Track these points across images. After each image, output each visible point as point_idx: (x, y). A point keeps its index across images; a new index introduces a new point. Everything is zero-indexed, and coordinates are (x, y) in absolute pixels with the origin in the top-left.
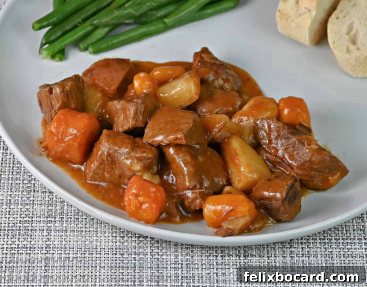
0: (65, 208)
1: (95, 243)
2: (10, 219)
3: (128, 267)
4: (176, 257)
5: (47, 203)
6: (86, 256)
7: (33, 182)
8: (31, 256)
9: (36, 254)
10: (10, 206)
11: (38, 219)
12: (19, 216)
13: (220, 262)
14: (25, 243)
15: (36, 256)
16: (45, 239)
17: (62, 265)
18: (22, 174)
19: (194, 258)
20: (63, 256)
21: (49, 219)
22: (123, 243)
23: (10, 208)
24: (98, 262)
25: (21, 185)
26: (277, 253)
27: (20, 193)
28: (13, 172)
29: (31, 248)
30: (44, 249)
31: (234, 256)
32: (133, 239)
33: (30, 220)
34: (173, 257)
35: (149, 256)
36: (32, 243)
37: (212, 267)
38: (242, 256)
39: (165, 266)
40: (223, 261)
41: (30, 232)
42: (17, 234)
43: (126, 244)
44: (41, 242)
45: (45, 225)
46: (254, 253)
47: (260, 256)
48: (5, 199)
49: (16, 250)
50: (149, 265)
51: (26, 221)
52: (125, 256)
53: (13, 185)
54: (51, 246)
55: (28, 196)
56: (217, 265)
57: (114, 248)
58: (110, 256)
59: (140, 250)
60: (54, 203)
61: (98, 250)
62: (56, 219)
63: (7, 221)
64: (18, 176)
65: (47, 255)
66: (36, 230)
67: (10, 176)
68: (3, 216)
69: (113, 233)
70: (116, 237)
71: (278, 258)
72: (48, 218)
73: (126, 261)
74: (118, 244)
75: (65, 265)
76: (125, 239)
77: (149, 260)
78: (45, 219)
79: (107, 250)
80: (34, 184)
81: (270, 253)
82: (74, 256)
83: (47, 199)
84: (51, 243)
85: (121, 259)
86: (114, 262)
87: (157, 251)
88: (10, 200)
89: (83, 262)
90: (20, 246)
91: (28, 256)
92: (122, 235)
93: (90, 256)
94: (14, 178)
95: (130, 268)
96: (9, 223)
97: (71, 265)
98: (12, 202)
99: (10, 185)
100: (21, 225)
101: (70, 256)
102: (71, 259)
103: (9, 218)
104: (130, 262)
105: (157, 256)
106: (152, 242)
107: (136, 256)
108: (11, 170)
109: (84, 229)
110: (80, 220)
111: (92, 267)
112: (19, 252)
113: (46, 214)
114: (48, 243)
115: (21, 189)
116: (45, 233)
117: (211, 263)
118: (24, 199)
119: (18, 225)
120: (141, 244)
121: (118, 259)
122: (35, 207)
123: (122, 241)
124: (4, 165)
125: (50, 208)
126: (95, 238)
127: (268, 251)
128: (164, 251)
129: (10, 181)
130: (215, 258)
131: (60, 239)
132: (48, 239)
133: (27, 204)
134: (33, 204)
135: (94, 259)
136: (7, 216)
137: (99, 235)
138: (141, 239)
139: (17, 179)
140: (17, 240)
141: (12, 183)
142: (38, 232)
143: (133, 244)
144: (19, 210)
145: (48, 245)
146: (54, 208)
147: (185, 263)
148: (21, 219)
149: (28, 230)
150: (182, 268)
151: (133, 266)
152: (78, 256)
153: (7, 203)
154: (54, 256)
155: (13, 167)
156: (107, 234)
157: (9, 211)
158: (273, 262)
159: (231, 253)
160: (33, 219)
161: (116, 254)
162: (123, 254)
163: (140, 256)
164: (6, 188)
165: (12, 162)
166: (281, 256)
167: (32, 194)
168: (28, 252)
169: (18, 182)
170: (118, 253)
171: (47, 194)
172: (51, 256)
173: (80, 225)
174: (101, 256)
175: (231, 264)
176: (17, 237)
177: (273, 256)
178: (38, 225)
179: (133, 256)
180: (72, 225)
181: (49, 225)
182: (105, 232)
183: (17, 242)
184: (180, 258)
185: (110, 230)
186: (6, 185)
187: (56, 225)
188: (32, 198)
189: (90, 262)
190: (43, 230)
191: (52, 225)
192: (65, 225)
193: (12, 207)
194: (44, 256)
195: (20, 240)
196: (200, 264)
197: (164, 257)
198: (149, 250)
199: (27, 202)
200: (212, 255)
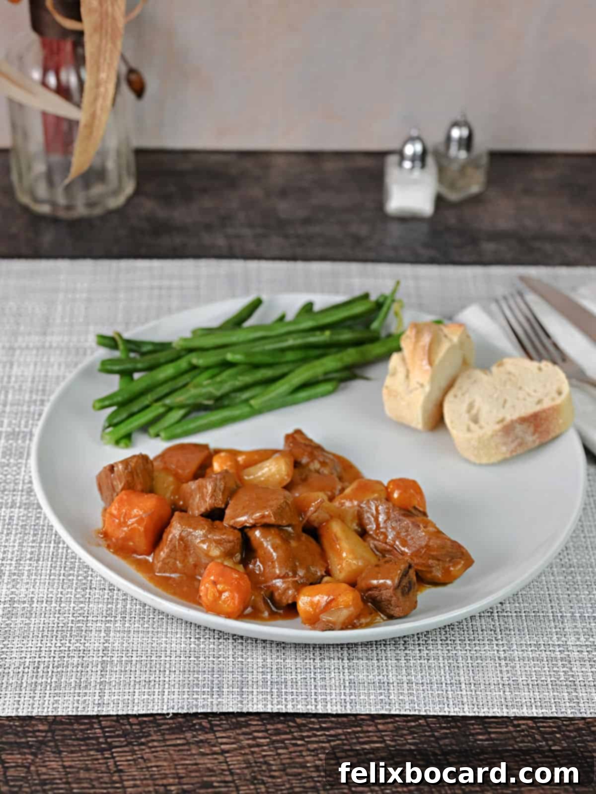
0: (129, 606)
1: (164, 645)
2: (60, 619)
3: (204, 671)
4: (265, 660)
5: (106, 601)
6: (152, 658)
7: (89, 578)
8: (85, 659)
9: (91, 658)
10: (60, 604)
11: (95, 619)
12: (71, 615)
13: (318, 666)
14: (78, 645)
15: (91, 660)
16: (102, 641)
17: (123, 669)
18: (76, 569)
19: (287, 661)
20: (124, 659)
21: (108, 619)
22: (199, 645)
23: (60, 606)
24: (168, 666)
25: (75, 582)
26: (389, 655)
27: (73, 591)
28: (65, 567)
29: (84, 650)
30: (101, 652)
31: (336, 658)
32: (212, 640)
33: (85, 619)
34: (260, 660)
35: (231, 659)
36: (86, 645)
37: (308, 670)
38: (346, 658)
39: (250, 670)
40: (322, 664)
41: (83, 633)
42: (68, 635)
43: (202, 646)
44: (97, 645)
45: (103, 625)
46: (360, 656)
47: (368, 659)
48: (54, 596)
49: (66, 653)
50: (231, 669)
51: (79, 621)
52: (201, 659)
53: (65, 581)
54: (110, 649)
55: (83, 593)
56: (315, 669)
57: (188, 651)
58: (182, 658)
59: (220, 653)
60: (114, 601)
61: (168, 653)
62: (117, 619)
63: (56, 620)
64: (71, 572)
65: (105, 659)
66: (91, 631)
67: (62, 572)
68: (51, 616)
69: (186, 633)
70: (190, 638)
71: (390, 661)
72: (106, 617)
73: (202, 665)
74: (193, 646)
75: (127, 669)
76: (202, 640)
77: (231, 663)
78: (104, 619)
79: (178, 653)
80: (91, 580)
81: (380, 655)
82: (138, 659)
83: (106, 596)
84: (110, 645)
85: (196, 662)
86: (187, 666)
87: (240, 653)
88: (61, 598)
89: (148, 666)
90: (71, 649)
91: (80, 660)
92: (197, 636)
93: (157, 659)
94: (66, 573)
95: (207, 672)
96: (58, 623)
97: (133, 669)
98: (63, 600)
99: (61, 581)
100: (73, 625)
101: (133, 659)
102: (134, 662)
103: (59, 617)
104: (207, 666)
105: (240, 659)
106: (235, 644)
107: (215, 659)
108: (63, 565)
109: (150, 630)
110: (146, 620)
111: (160, 671)
112: (71, 655)
113: (104, 613)
114: (106, 645)
115: (74, 585)
116: (103, 634)
117: (308, 666)
118: (77, 596)
119: (70, 625)
120: (220, 647)
121: (192, 662)
122: (91, 606)
123: (197, 642)
124: (54, 559)
125: (110, 606)
126: (164, 639)
127: (377, 654)
128: (249, 653)
129: (62, 577)
130: (312, 661)
131: (121, 641)
132: (106, 640)
133: (82, 602)
134: (89, 602)
135: (162, 662)
136: (57, 615)
137: (169, 635)
138: (220, 641)
139: (70, 575)
140: (67, 642)
141: (63, 580)
142: (93, 633)
143: (212, 646)
144: (71, 609)
145: (105, 647)
146: (114, 607)
147: (275, 667)
148: (74, 619)
149: (82, 631)
150: (272, 672)
151: (210, 670)
152: (143, 659)
153: (56, 601)
154: (114, 659)
155: (66, 562)
156: (179, 636)
157: (60, 610)
158: (384, 665)
159: (332, 656)
160: (89, 619)
161: (190, 657)
162: (198, 657)
163: (220, 659)
164: (56, 585)
165: (64, 557)
166: (393, 658)
167: (88, 591)
168: (81, 655)
169: (71, 578)
170: (192, 656)
171: (106, 592)
172: (109, 659)
173: (146, 625)
174: (172, 659)
175: (333, 668)
176: (68, 639)
177: (384, 658)
178: (94, 625)
179: (211, 659)
180: (136, 625)
181: (107, 625)
182: (177, 633)
183: (68, 645)
184: (269, 660)
185: (183, 631)
186: (56, 581)
187: (116, 625)
188: (88, 596)
189: (158, 666)
190: (101, 631)
191: (112, 626)
192: (127, 625)
193: (63, 605)
194: (100, 659)
195: (72, 642)
196: (293, 667)
197: (249, 660)
198: (231, 653)
199: (82, 600)
200: (308, 658)
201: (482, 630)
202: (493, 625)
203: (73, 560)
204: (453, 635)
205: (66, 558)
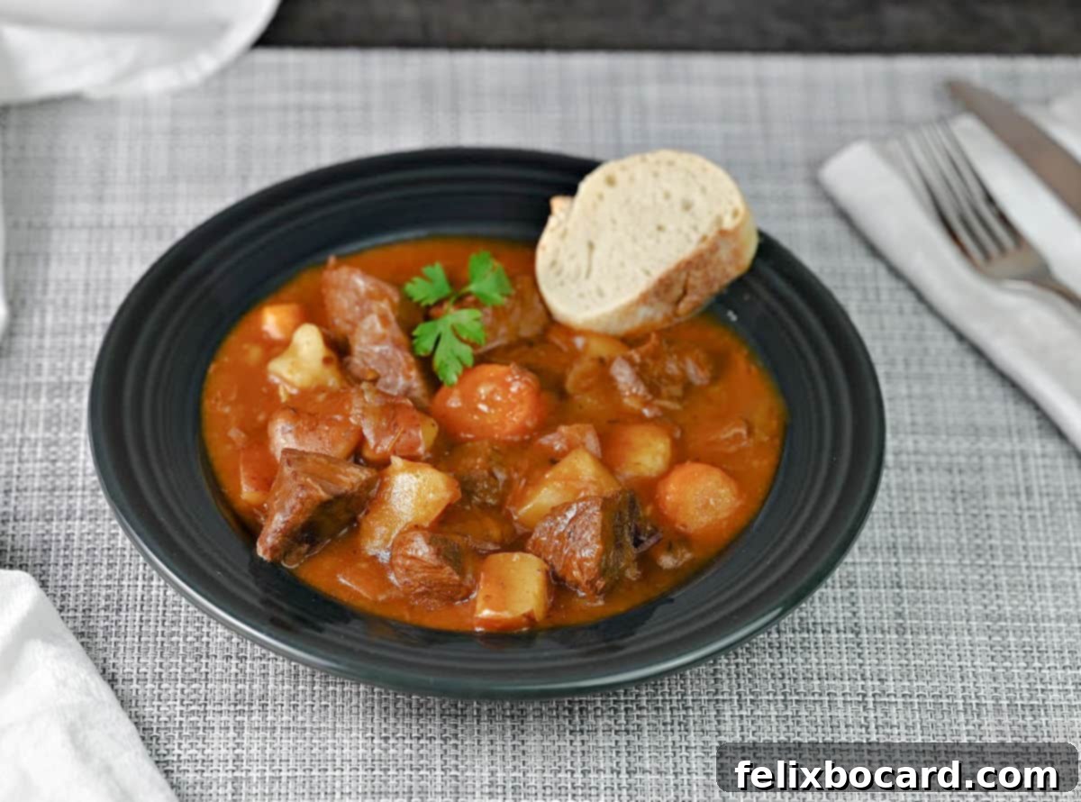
201: (847, 726)
202: (866, 718)
203: (175, 608)
204: (799, 733)
205: (165, 606)
